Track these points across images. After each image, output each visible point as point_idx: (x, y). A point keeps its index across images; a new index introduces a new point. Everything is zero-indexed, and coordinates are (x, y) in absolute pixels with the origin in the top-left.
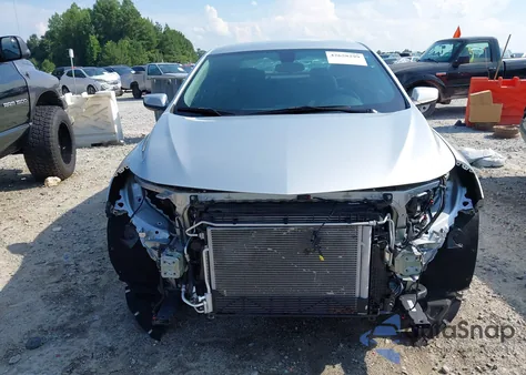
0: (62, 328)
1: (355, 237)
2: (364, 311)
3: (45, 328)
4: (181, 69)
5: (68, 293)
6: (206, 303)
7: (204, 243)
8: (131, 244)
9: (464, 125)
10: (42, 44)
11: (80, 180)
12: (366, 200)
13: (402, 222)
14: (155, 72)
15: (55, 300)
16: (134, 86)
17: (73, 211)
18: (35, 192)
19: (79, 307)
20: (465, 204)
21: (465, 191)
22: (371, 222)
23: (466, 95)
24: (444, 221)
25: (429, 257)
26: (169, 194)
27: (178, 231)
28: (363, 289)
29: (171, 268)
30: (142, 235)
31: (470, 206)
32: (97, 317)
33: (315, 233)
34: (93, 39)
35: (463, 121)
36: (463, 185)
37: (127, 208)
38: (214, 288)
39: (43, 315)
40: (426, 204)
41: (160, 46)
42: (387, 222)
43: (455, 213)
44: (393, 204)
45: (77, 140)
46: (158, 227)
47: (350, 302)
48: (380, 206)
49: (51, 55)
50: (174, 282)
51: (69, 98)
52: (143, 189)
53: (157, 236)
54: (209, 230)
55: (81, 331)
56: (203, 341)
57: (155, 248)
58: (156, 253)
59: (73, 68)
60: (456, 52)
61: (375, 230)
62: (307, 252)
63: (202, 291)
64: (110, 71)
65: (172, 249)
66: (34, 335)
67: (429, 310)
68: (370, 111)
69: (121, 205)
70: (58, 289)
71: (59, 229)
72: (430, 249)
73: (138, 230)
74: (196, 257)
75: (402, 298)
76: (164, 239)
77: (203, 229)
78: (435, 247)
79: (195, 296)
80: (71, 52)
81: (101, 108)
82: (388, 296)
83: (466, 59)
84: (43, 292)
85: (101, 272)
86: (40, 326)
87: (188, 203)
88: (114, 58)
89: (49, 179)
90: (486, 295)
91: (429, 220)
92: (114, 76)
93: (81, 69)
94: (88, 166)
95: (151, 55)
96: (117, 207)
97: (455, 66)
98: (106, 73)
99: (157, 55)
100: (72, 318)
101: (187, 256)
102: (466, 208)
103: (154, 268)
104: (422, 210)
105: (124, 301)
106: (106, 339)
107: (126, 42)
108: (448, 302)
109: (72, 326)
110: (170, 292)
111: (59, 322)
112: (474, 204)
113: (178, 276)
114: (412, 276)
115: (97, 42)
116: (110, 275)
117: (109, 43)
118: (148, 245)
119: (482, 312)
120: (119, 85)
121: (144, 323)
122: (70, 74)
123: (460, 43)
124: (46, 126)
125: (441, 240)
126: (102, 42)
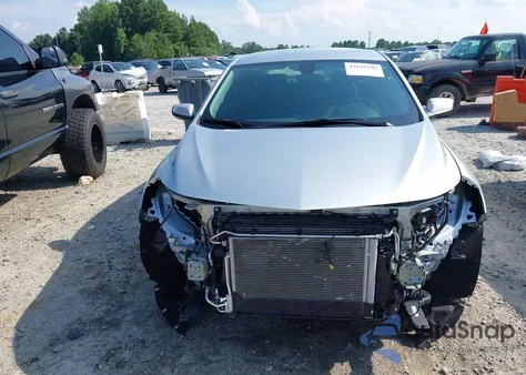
0: (99, 321)
1: (363, 248)
2: (369, 315)
3: (84, 320)
4: (206, 64)
5: (102, 289)
6: (227, 304)
7: (226, 250)
8: (161, 248)
9: (488, 124)
10: (72, 38)
11: (110, 179)
12: (373, 214)
13: (408, 234)
14: (181, 67)
15: (92, 295)
16: (160, 81)
17: (106, 210)
18: (69, 190)
19: (114, 302)
20: (469, 217)
21: (469, 205)
22: (377, 236)
23: (492, 93)
24: (448, 234)
25: (432, 266)
26: (196, 205)
27: (203, 238)
28: (369, 295)
29: (197, 271)
30: (171, 241)
31: (473, 220)
32: (128, 312)
33: (326, 244)
34: (121, 33)
35: (488, 120)
36: (468, 199)
37: (158, 215)
38: (234, 290)
39: (82, 309)
40: (431, 218)
41: (186, 38)
42: (393, 235)
43: (459, 226)
44: (398, 219)
45: (107, 138)
46: (186, 233)
47: (357, 306)
48: (387, 221)
49: (79, 49)
50: (199, 284)
51: (100, 98)
52: (173, 200)
53: (184, 242)
54: (230, 239)
55: (115, 324)
56: (224, 337)
57: (182, 252)
58: (183, 257)
59: (102, 63)
60: (482, 49)
61: (381, 242)
62: (318, 261)
63: (223, 293)
64: (137, 65)
65: (197, 254)
66: (74, 326)
67: (433, 315)
68: (385, 125)
69: (153, 212)
70: (93, 285)
71: (93, 227)
72: (433, 259)
73: (168, 235)
74: (219, 261)
75: (407, 304)
76: (190, 245)
77: (225, 237)
78: (439, 258)
79: (217, 297)
80: (100, 48)
81: (130, 107)
82: (393, 302)
83: (493, 57)
84: (81, 287)
85: (131, 270)
86: (79, 319)
87: (213, 213)
88: (140, 51)
89: (83, 178)
90: (491, 300)
91: (433, 232)
92: (141, 71)
93: (110, 64)
94: (118, 165)
95: (177, 48)
96: (149, 214)
97: (481, 64)
98: (133, 68)
99: (182, 47)
100: (108, 311)
101: (211, 261)
102: (469, 221)
103: (182, 270)
104: (427, 223)
105: (153, 298)
106: (137, 332)
107: (152, 35)
108: (452, 308)
109: (107, 319)
110: (195, 291)
111: (96, 316)
112: (478, 217)
113: (202, 279)
114: (415, 285)
115: (124, 35)
116: (140, 273)
117: (136, 37)
118: (176, 249)
119: (486, 318)
120: (146, 80)
121: (171, 319)
122: (99, 69)
123: (487, 41)
124: (80, 129)
125: (445, 251)
126: (129, 35)
